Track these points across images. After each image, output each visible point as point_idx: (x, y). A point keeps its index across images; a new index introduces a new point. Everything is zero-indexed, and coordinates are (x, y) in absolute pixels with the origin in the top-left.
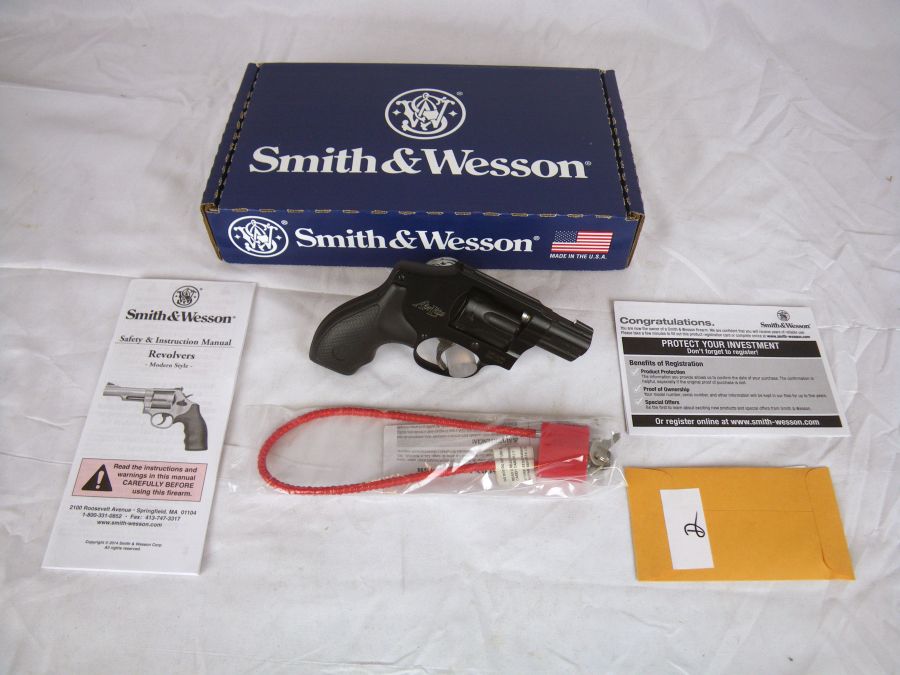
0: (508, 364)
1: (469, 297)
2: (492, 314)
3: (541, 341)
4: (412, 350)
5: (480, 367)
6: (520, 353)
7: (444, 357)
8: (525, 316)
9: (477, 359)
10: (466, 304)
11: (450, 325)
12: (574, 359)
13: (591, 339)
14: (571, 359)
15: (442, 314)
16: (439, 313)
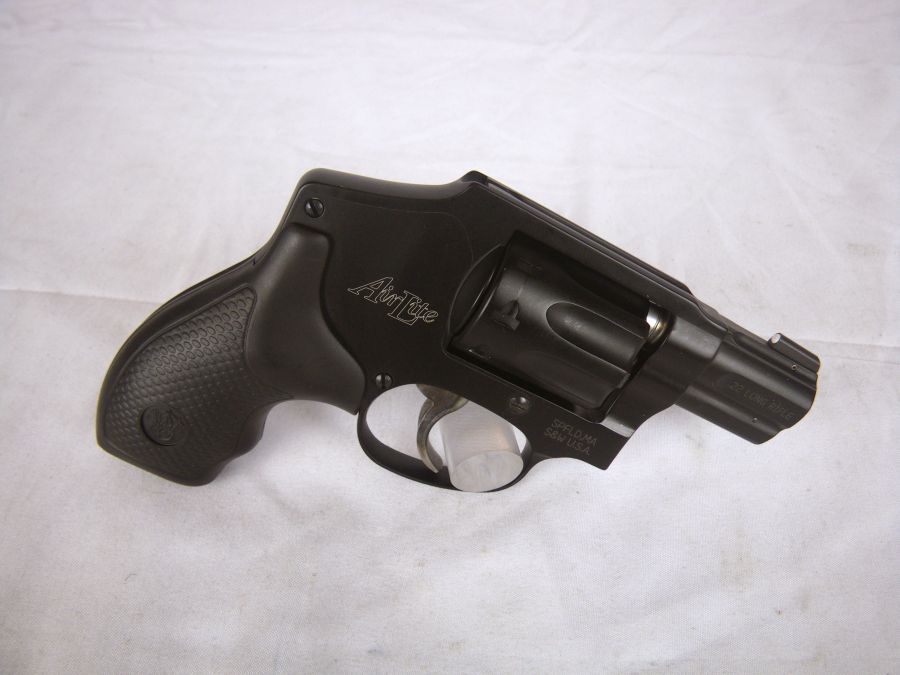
0: (602, 452)
1: (501, 264)
2: (572, 310)
3: (692, 391)
4: (355, 418)
5: (529, 461)
6: (635, 424)
7: (437, 437)
8: (652, 321)
9: (521, 440)
10: (497, 281)
11: (451, 349)
12: (767, 437)
13: (814, 383)
14: (758, 437)
15: (430, 316)
16: (422, 313)
